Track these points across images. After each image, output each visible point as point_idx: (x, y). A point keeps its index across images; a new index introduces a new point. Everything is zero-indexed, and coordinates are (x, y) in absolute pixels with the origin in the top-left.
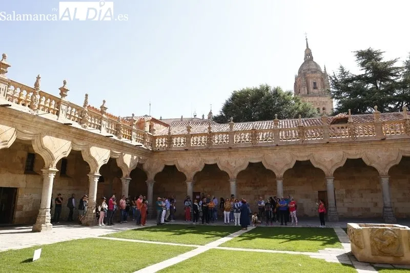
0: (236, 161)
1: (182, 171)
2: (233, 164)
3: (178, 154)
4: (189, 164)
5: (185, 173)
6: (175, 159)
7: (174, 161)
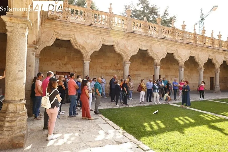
0: (131, 46)
1: (79, 48)
2: (129, 48)
3: (77, 28)
4: (88, 41)
5: (82, 51)
6: (72, 33)
7: (70, 35)
